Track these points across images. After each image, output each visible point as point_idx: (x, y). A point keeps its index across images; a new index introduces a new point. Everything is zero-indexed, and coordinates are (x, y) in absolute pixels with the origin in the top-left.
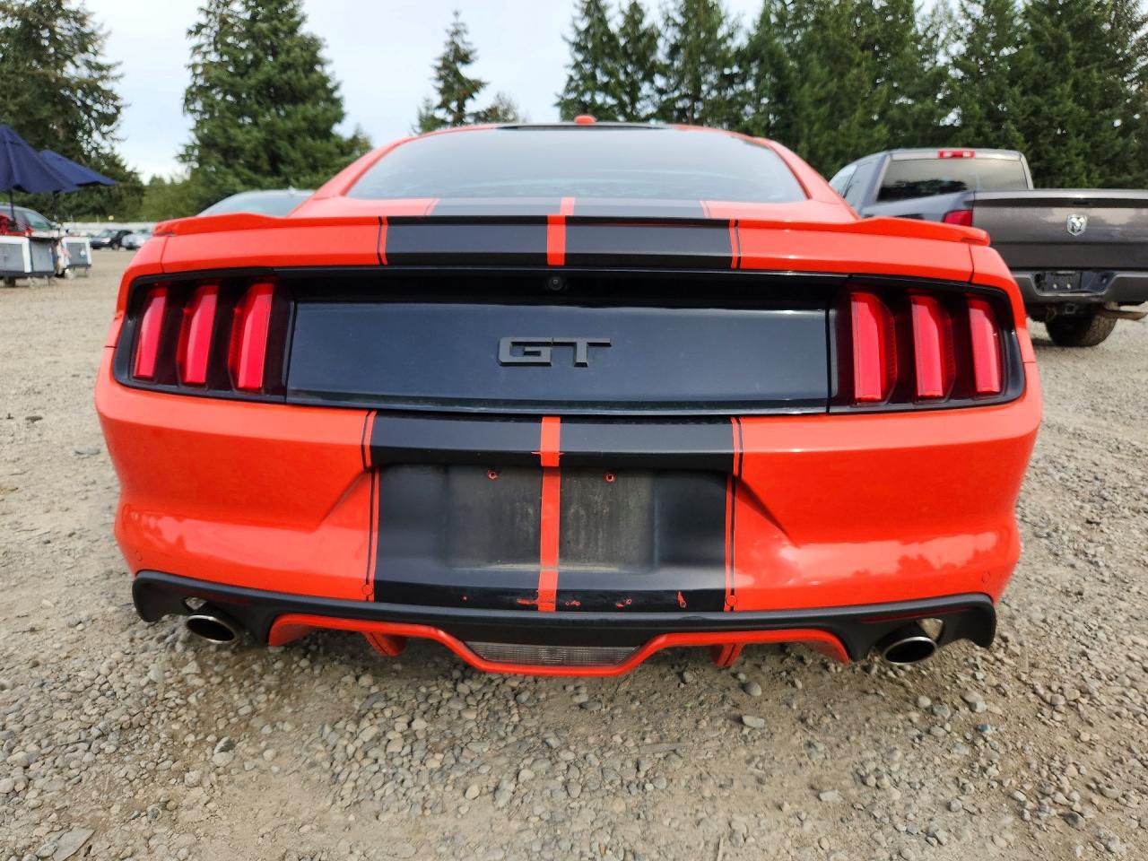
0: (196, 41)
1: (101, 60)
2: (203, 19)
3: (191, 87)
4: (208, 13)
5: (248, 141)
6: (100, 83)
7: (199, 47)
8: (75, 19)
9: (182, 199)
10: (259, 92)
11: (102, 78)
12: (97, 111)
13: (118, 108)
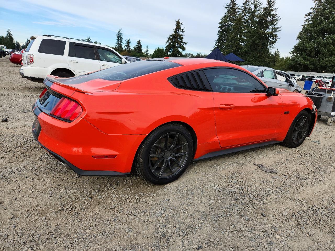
0: (307, 18)
1: (276, 26)
2: (311, 11)
3: (301, 32)
4: (314, 9)
5: (310, 47)
6: (274, 33)
7: (308, 19)
8: (272, 16)
9: (285, 64)
10: (318, 32)
11: (275, 31)
12: (271, 40)
13: (276, 39)
